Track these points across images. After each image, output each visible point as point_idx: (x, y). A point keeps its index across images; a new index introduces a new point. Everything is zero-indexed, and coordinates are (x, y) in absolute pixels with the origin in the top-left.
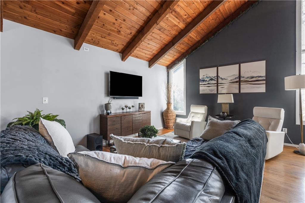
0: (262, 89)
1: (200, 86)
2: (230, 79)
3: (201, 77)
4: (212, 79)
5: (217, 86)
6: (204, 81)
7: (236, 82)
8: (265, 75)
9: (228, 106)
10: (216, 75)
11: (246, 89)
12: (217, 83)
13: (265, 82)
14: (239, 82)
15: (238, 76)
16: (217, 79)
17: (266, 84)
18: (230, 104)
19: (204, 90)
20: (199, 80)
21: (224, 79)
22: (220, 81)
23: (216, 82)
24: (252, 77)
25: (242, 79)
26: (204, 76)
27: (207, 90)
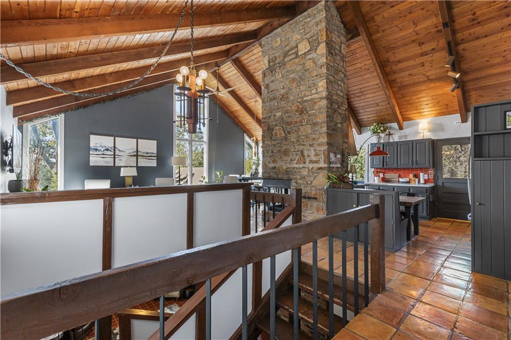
0: (154, 163)
1: (91, 155)
2: (128, 152)
3: (92, 145)
4: (107, 150)
5: (114, 158)
6: (96, 150)
7: (134, 156)
8: (156, 152)
9: (131, 179)
10: (113, 146)
11: (143, 163)
12: (114, 155)
13: (156, 158)
14: (137, 156)
15: (136, 150)
16: (114, 150)
17: (157, 160)
18: (133, 177)
19: (96, 162)
20: (89, 148)
21: (122, 151)
22: (117, 152)
23: (113, 153)
24: (147, 153)
25: (139, 154)
26: (96, 144)
27: (101, 161)
